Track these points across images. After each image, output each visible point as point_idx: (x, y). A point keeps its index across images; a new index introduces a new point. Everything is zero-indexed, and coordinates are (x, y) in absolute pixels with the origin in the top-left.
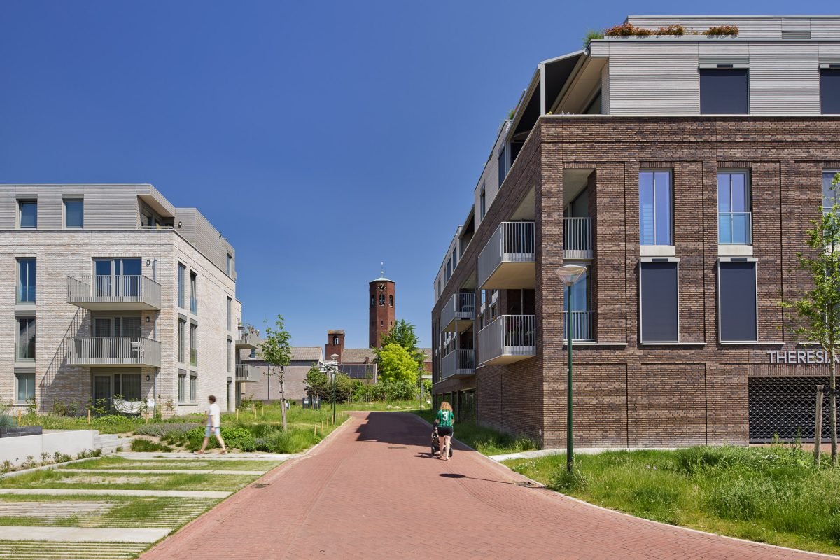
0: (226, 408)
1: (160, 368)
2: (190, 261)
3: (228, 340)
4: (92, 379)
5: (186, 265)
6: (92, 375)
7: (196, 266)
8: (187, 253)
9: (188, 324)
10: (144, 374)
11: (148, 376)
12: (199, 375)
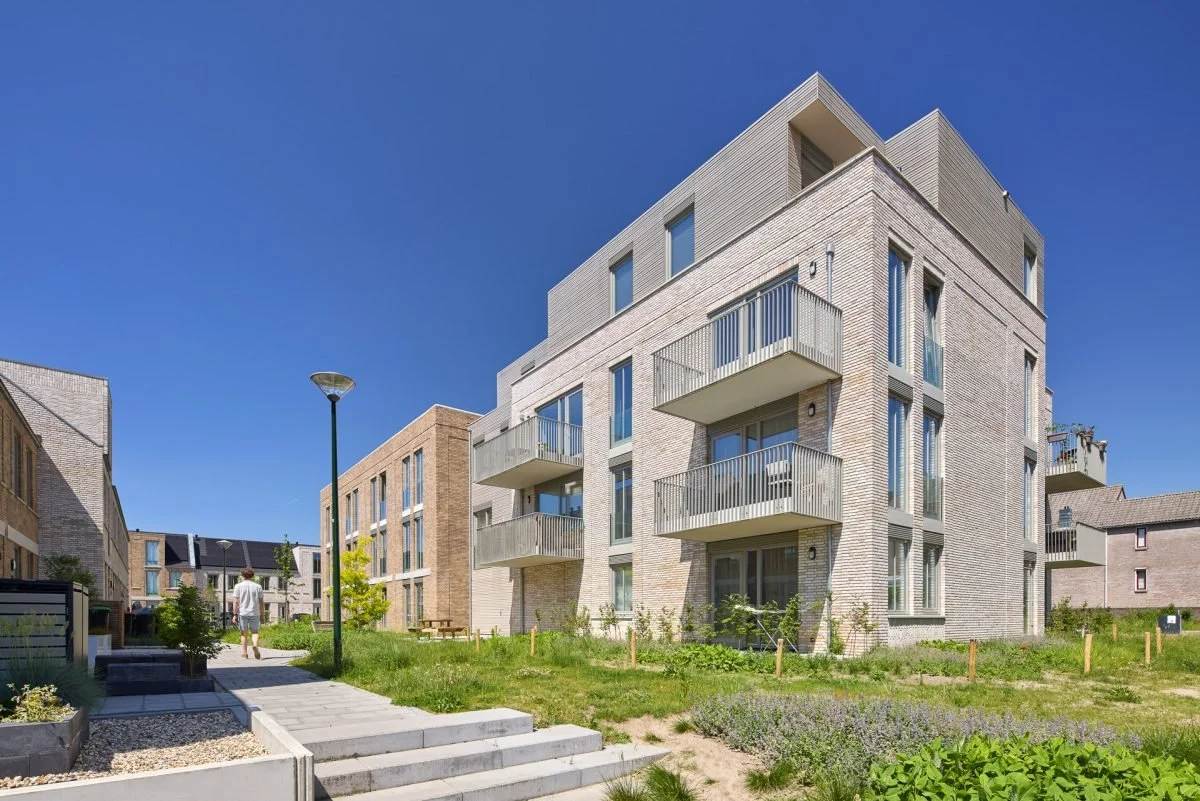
0: (1022, 631)
1: (840, 524)
2: (923, 244)
3: (1027, 459)
4: (708, 566)
5: (911, 252)
6: (709, 556)
7: (939, 259)
8: (916, 221)
9: (916, 409)
10: (803, 544)
11: (812, 549)
12: (947, 542)
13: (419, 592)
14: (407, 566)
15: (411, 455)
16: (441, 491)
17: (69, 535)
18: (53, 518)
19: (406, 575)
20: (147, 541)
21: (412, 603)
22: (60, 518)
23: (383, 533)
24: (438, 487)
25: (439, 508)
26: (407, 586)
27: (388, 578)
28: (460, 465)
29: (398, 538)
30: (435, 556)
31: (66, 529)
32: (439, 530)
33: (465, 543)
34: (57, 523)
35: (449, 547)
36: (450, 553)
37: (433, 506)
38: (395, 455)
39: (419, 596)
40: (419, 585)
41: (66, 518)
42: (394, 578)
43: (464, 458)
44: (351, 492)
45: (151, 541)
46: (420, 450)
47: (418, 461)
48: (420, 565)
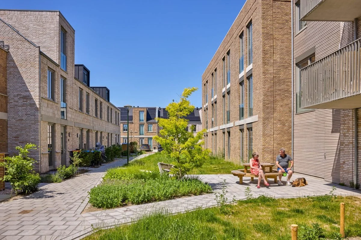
13: (250, 135)
14: (242, 115)
15: (245, 29)
16: (267, 48)
17: (22, 106)
18: (14, 96)
19: (242, 122)
20: (140, 111)
21: (245, 143)
22: (18, 95)
23: (229, 93)
24: (264, 45)
25: (265, 63)
26: (242, 130)
27: (231, 125)
28: (283, 24)
29: (237, 94)
30: (261, 105)
31: (21, 102)
32: (265, 82)
33: (288, 91)
34: (16, 99)
35: (273, 96)
36: (274, 101)
37: (260, 62)
38: (235, 35)
39: (250, 138)
40: (250, 129)
41: (21, 95)
42: (234, 124)
43: (287, 18)
44: (214, 71)
45: (141, 111)
46: (250, 23)
47: (249, 31)
48: (251, 114)
